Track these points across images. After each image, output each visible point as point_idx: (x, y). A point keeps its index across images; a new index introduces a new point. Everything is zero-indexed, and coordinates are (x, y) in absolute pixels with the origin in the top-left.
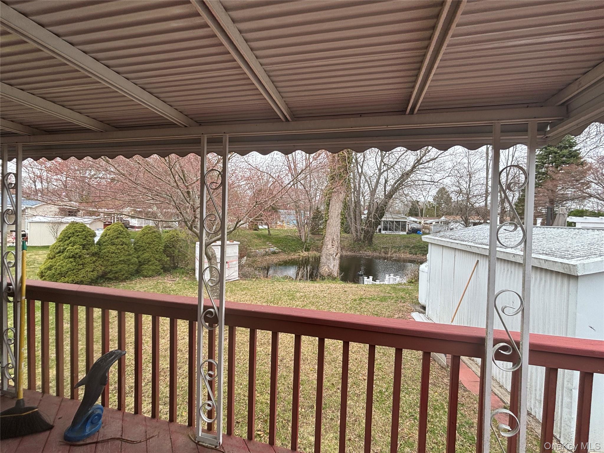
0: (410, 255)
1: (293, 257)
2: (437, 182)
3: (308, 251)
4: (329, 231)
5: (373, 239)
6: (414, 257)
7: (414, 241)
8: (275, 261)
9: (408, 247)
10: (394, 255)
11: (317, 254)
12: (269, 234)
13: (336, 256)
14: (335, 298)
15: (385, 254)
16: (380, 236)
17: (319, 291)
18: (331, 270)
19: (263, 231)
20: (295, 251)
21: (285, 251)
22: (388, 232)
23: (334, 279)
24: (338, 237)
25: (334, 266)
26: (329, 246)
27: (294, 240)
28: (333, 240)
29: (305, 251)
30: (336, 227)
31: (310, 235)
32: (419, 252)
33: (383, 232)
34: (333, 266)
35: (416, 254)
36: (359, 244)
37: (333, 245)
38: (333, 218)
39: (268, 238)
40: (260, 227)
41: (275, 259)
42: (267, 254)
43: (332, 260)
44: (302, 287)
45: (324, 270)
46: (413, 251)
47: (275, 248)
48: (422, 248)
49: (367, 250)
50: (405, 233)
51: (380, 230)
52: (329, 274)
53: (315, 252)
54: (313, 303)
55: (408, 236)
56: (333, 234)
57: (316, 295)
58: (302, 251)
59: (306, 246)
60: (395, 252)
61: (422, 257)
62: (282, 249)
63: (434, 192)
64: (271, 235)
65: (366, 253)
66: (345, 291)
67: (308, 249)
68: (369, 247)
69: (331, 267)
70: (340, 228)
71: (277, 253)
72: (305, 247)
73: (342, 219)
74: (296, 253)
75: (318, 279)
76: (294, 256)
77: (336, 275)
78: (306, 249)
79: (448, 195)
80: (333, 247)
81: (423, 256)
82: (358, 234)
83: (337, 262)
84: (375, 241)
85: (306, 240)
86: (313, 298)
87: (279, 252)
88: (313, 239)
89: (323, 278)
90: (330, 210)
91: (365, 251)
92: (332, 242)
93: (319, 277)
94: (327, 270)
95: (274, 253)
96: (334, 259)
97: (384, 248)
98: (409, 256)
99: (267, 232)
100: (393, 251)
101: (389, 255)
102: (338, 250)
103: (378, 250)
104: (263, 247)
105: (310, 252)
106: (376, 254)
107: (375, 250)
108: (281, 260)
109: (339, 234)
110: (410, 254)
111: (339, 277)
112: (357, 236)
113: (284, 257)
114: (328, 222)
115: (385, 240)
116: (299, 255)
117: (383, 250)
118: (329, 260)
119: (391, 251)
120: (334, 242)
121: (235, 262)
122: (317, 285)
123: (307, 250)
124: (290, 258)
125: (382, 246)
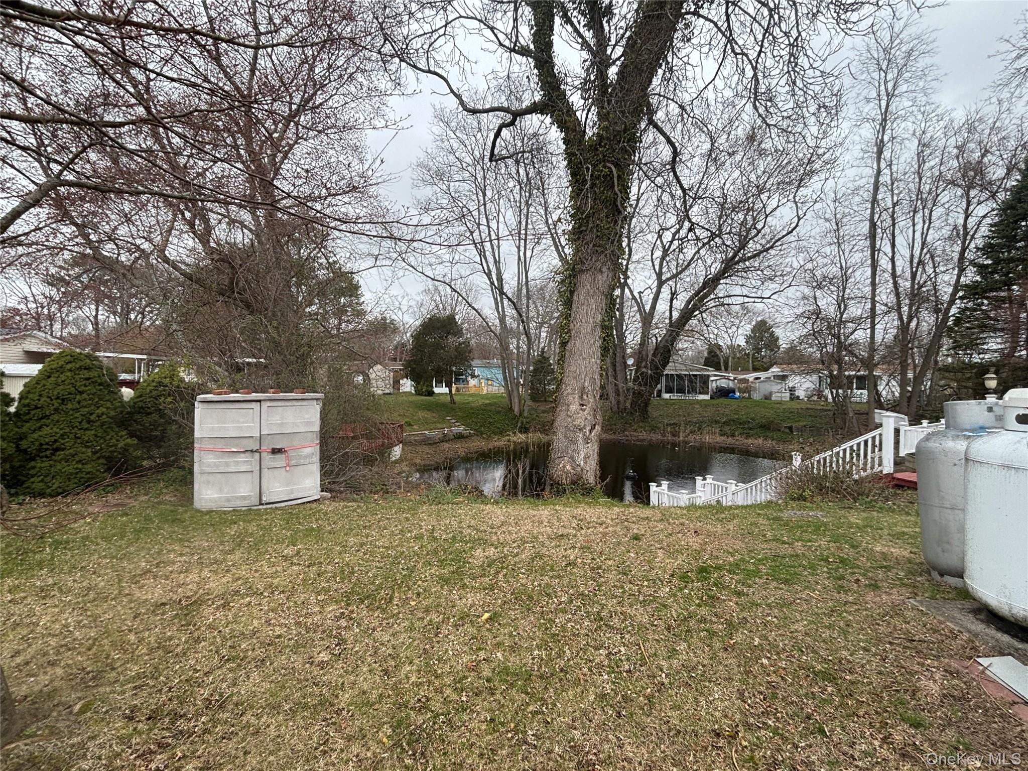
0: (722, 438)
1: (497, 444)
2: (769, 298)
3: (525, 432)
4: (573, 368)
5: (649, 409)
6: (730, 440)
7: (727, 411)
8: (462, 452)
9: (717, 422)
10: (691, 438)
11: (544, 438)
12: (453, 402)
13: (591, 432)
14: (609, 570)
15: (674, 436)
16: (661, 402)
17: (550, 538)
18: (579, 469)
19: (441, 397)
20: (501, 433)
21: (482, 433)
22: (675, 396)
23: (587, 491)
24: (595, 383)
25: (587, 457)
26: (574, 407)
27: (499, 412)
28: (583, 391)
29: (521, 432)
30: (590, 358)
31: (530, 403)
32: (740, 431)
33: (666, 396)
34: (585, 458)
35: (733, 435)
36: (623, 418)
37: (582, 405)
38: (582, 335)
39: (450, 408)
40: (437, 390)
41: (461, 448)
42: (445, 439)
43: (580, 441)
44: (497, 523)
45: (562, 468)
46: (726, 429)
47: (462, 427)
48: (745, 423)
49: (639, 430)
50: (706, 397)
51: (660, 392)
52: (575, 478)
53: (539, 435)
54: (530, 598)
55: (715, 402)
56: (583, 376)
57: (541, 557)
58: (514, 433)
59: (522, 423)
60: (692, 432)
61: (746, 441)
62: (475, 430)
63: (747, 328)
64: (455, 403)
65: (636, 434)
66: (636, 538)
67: (525, 428)
68: (641, 424)
69: (580, 460)
70: (599, 361)
71: (467, 437)
72: (519, 425)
73: (604, 340)
74: (503, 436)
75: (547, 492)
76: (499, 442)
77: (592, 480)
78: (521, 428)
79: (772, 333)
80: (584, 410)
81: (746, 438)
82: (621, 398)
83: (593, 449)
84: (653, 412)
85: (521, 412)
86: (530, 571)
87: (470, 435)
88: (536, 410)
89: (559, 490)
90: (573, 315)
91: (635, 430)
92: (581, 398)
93: (548, 488)
94: (568, 467)
95: (460, 437)
96: (587, 440)
97: (671, 425)
98: (719, 439)
99: (448, 398)
100: (688, 431)
101: (681, 438)
102: (595, 417)
103: (659, 428)
104: (439, 426)
105: (530, 435)
106: (656, 437)
107: (654, 429)
108: (474, 449)
109: (597, 377)
110: (721, 435)
111: (599, 486)
112: (618, 402)
113: (479, 444)
114: (569, 346)
115: (671, 411)
116: (509, 441)
117: (669, 429)
118: (573, 441)
119: (684, 432)
120: (585, 397)
121: (308, 450)
122: (544, 512)
123: (525, 430)
124: (490, 446)
125: (666, 421)
